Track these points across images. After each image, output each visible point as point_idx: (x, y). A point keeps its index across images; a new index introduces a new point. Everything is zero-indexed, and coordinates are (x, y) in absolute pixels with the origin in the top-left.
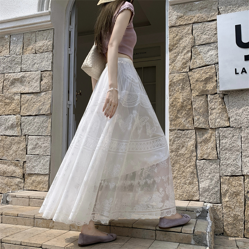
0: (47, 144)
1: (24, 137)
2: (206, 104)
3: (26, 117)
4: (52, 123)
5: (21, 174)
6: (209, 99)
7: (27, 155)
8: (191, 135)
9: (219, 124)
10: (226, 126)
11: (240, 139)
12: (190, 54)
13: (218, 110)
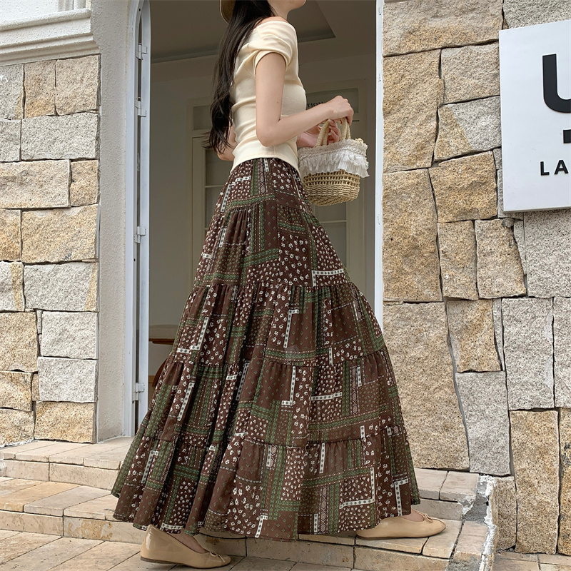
0: (90, 331)
1: (32, 314)
2: (472, 242)
3: (36, 267)
4: (100, 280)
5: (27, 402)
6: (478, 230)
7: (39, 358)
8: (436, 313)
9: (501, 289)
10: (517, 295)
11: (549, 324)
12: (434, 124)
13: (499, 256)
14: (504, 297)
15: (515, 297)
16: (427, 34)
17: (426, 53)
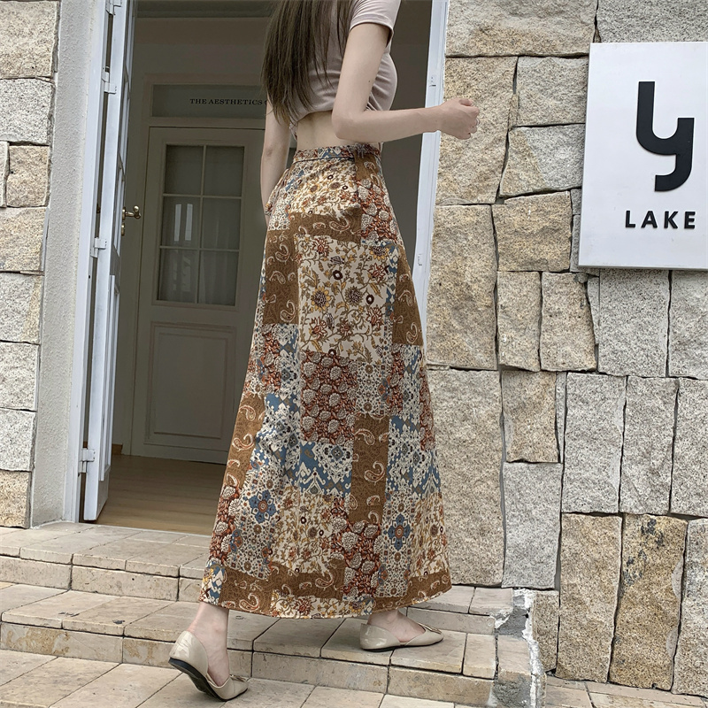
0: (27, 371)
6: (545, 284)
8: (488, 384)
9: (568, 361)
10: (586, 369)
11: (620, 409)
12: (502, 150)
13: (568, 318)
14: (570, 371)
15: (583, 372)
16: (503, 35)
17: (500, 59)
